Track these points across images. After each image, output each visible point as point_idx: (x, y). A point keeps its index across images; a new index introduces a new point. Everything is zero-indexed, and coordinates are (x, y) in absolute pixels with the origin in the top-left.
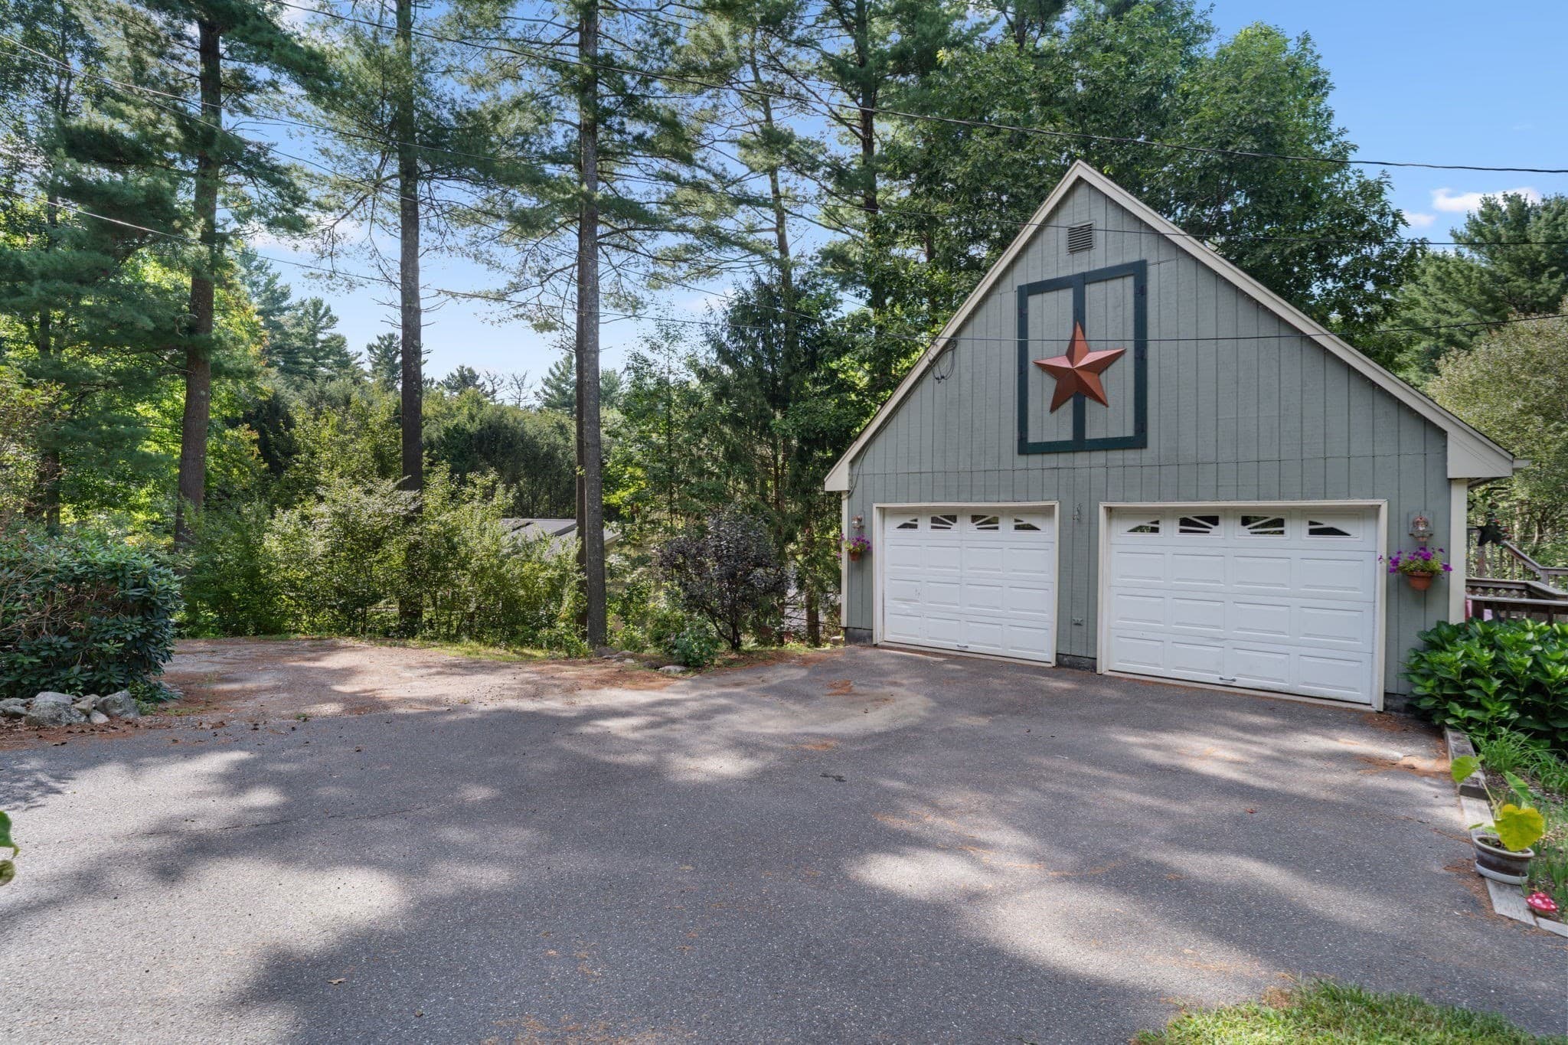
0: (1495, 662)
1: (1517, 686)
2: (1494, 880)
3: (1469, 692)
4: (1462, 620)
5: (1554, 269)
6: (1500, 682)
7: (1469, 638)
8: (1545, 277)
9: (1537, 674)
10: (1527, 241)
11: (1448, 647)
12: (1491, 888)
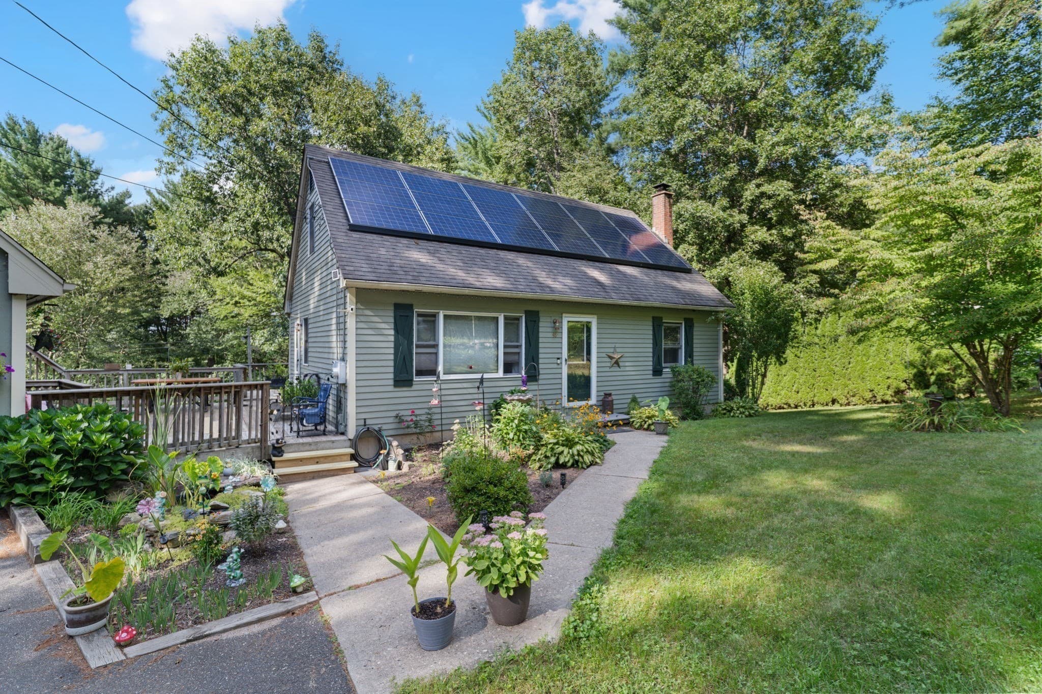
0: (54, 442)
1: (71, 456)
2: (82, 635)
3: (33, 471)
4: (22, 412)
5: (58, 180)
6: (59, 456)
7: (31, 426)
8: (52, 184)
9: (86, 445)
10: (39, 156)
11: (12, 437)
12: (81, 642)
